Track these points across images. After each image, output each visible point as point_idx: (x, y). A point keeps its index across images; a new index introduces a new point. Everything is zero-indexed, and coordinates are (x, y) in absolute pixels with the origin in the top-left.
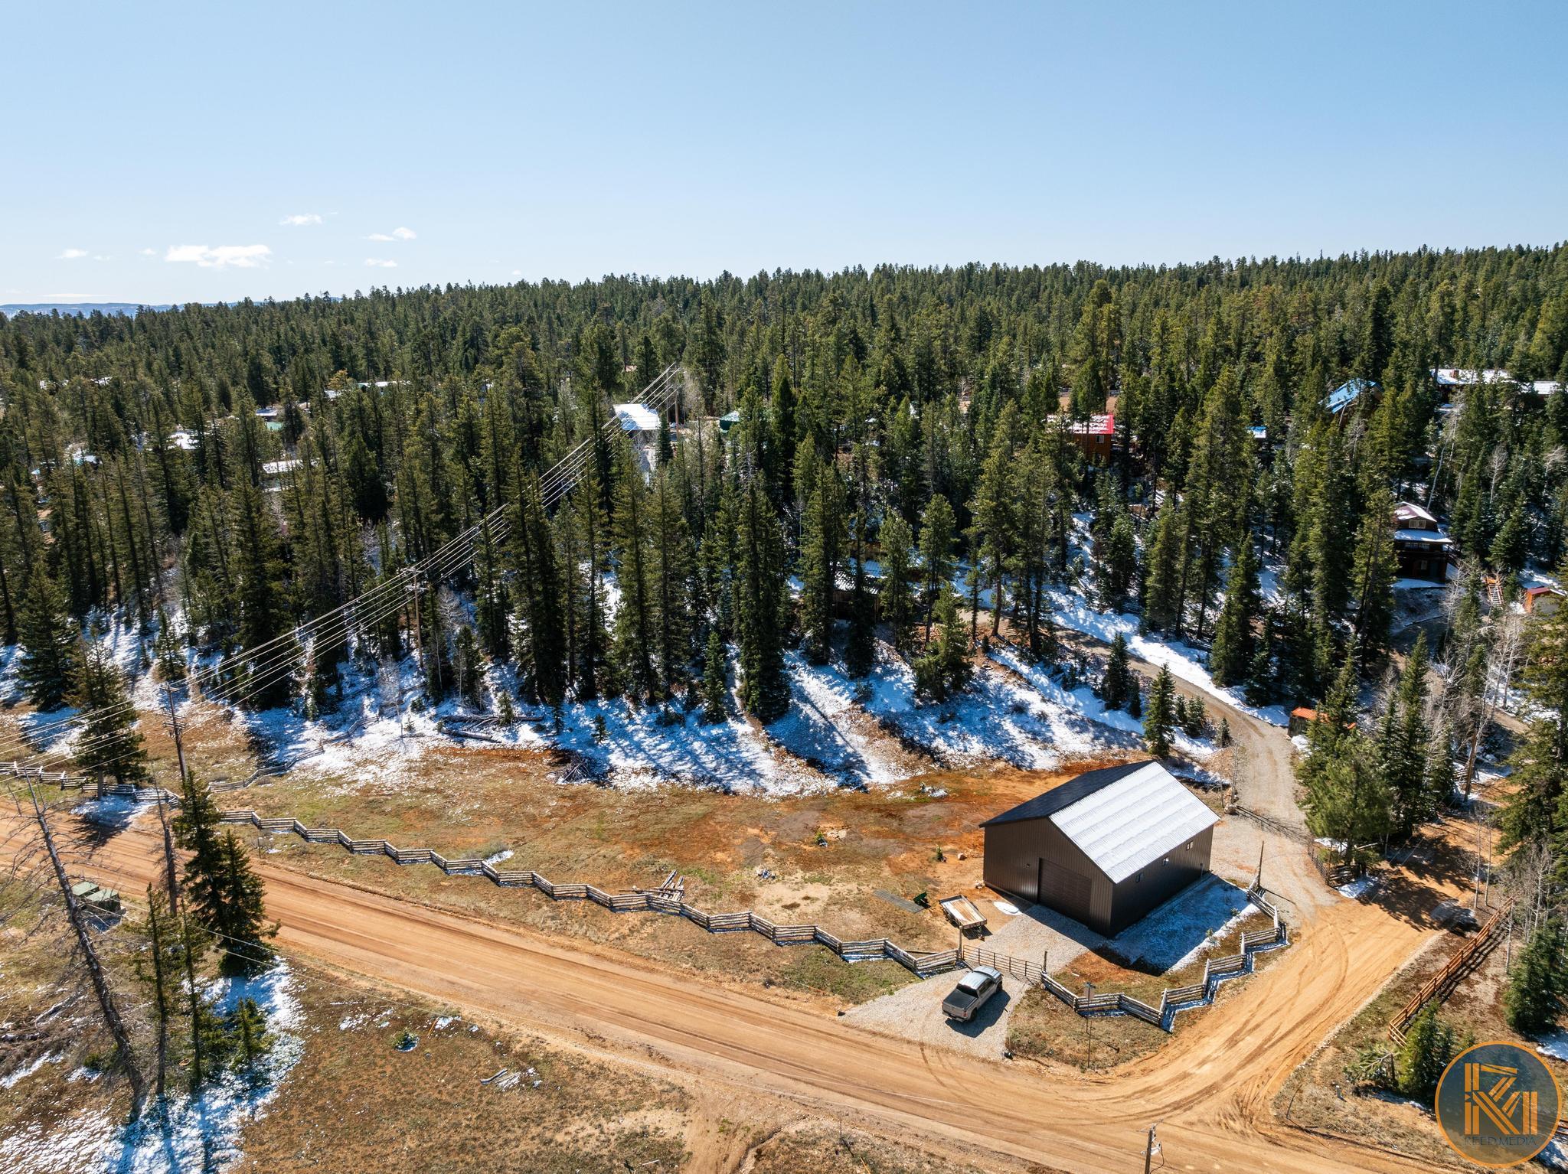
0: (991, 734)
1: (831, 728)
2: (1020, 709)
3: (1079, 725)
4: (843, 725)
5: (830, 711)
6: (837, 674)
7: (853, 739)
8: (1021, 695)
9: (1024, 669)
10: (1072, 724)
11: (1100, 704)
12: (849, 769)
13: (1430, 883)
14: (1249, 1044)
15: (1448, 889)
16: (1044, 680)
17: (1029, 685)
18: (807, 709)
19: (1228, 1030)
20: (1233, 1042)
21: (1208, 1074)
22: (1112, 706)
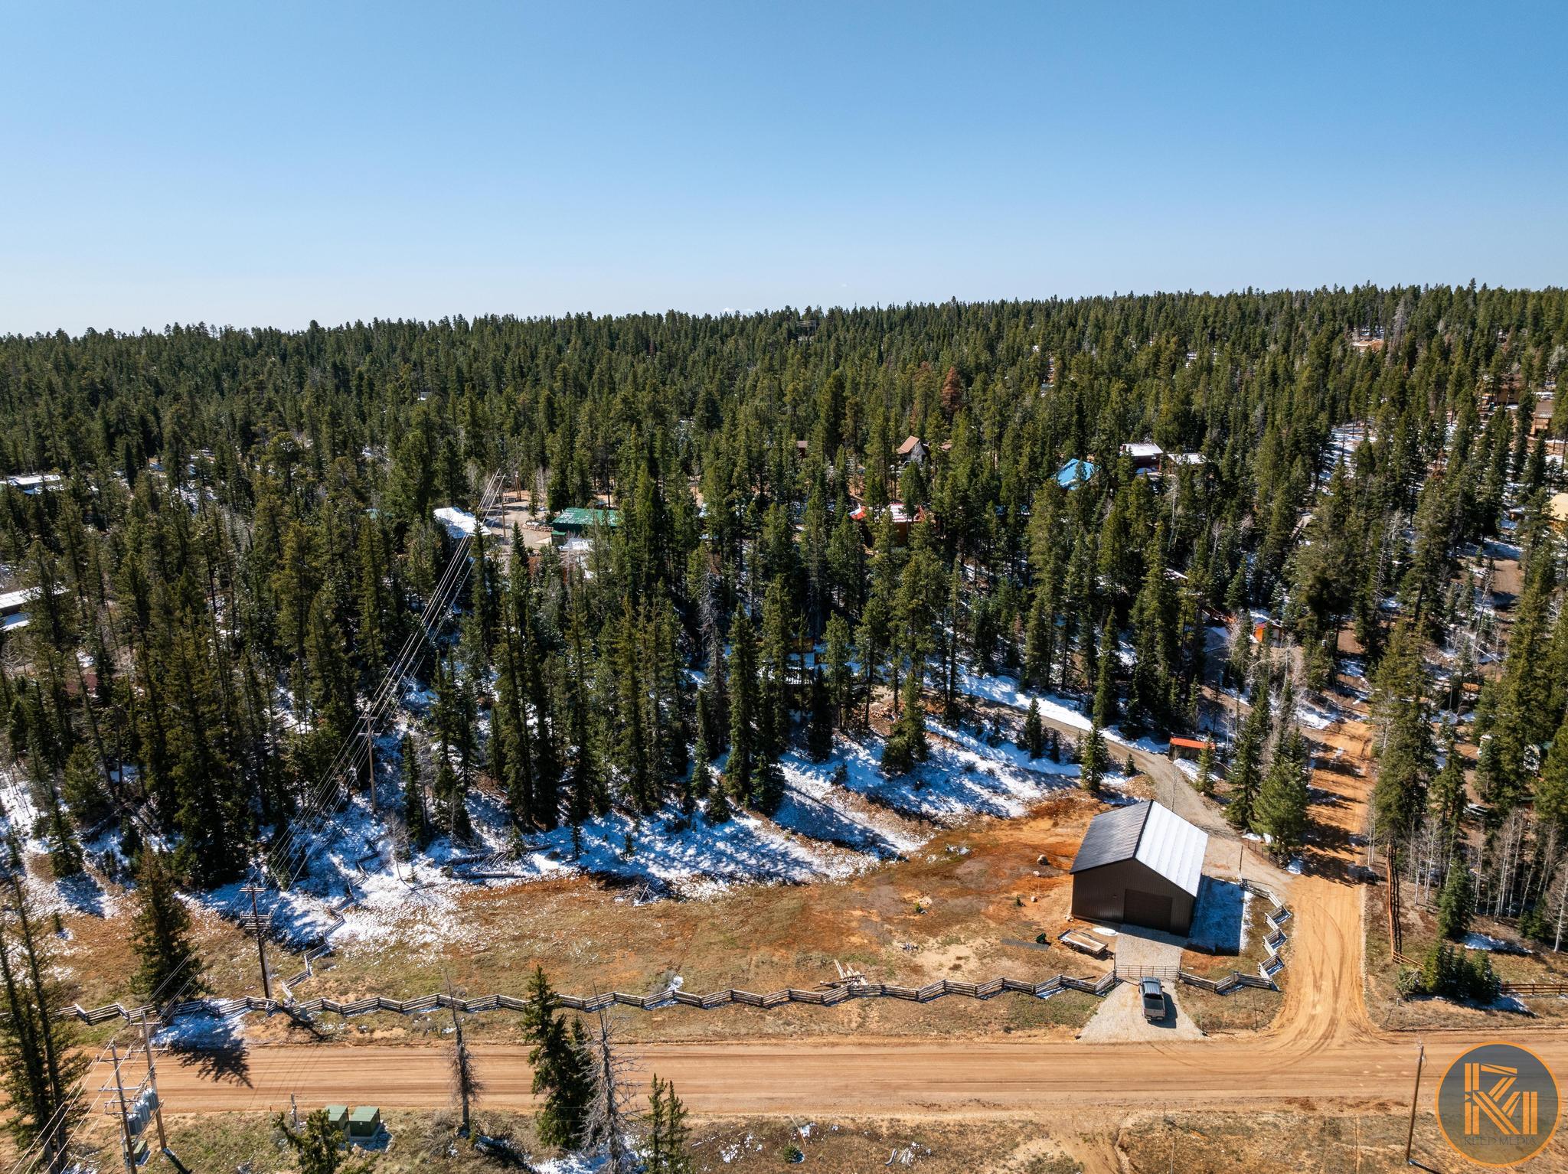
0: (961, 794)
1: (829, 810)
2: (970, 769)
3: (1022, 774)
4: (837, 805)
5: (818, 795)
6: (799, 760)
7: (856, 815)
8: (965, 757)
9: (952, 734)
10: (1014, 775)
11: (1025, 755)
12: (871, 843)
13: (1331, 853)
14: (1327, 985)
15: (1343, 855)
16: (973, 741)
17: (962, 746)
18: (795, 795)
19: (1308, 980)
20: (1317, 987)
21: (1322, 1011)
22: (1036, 755)
